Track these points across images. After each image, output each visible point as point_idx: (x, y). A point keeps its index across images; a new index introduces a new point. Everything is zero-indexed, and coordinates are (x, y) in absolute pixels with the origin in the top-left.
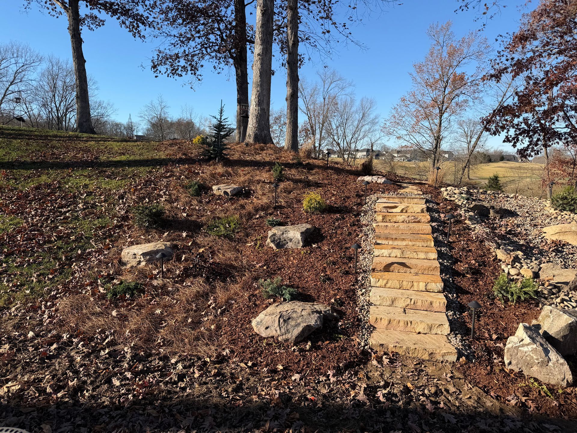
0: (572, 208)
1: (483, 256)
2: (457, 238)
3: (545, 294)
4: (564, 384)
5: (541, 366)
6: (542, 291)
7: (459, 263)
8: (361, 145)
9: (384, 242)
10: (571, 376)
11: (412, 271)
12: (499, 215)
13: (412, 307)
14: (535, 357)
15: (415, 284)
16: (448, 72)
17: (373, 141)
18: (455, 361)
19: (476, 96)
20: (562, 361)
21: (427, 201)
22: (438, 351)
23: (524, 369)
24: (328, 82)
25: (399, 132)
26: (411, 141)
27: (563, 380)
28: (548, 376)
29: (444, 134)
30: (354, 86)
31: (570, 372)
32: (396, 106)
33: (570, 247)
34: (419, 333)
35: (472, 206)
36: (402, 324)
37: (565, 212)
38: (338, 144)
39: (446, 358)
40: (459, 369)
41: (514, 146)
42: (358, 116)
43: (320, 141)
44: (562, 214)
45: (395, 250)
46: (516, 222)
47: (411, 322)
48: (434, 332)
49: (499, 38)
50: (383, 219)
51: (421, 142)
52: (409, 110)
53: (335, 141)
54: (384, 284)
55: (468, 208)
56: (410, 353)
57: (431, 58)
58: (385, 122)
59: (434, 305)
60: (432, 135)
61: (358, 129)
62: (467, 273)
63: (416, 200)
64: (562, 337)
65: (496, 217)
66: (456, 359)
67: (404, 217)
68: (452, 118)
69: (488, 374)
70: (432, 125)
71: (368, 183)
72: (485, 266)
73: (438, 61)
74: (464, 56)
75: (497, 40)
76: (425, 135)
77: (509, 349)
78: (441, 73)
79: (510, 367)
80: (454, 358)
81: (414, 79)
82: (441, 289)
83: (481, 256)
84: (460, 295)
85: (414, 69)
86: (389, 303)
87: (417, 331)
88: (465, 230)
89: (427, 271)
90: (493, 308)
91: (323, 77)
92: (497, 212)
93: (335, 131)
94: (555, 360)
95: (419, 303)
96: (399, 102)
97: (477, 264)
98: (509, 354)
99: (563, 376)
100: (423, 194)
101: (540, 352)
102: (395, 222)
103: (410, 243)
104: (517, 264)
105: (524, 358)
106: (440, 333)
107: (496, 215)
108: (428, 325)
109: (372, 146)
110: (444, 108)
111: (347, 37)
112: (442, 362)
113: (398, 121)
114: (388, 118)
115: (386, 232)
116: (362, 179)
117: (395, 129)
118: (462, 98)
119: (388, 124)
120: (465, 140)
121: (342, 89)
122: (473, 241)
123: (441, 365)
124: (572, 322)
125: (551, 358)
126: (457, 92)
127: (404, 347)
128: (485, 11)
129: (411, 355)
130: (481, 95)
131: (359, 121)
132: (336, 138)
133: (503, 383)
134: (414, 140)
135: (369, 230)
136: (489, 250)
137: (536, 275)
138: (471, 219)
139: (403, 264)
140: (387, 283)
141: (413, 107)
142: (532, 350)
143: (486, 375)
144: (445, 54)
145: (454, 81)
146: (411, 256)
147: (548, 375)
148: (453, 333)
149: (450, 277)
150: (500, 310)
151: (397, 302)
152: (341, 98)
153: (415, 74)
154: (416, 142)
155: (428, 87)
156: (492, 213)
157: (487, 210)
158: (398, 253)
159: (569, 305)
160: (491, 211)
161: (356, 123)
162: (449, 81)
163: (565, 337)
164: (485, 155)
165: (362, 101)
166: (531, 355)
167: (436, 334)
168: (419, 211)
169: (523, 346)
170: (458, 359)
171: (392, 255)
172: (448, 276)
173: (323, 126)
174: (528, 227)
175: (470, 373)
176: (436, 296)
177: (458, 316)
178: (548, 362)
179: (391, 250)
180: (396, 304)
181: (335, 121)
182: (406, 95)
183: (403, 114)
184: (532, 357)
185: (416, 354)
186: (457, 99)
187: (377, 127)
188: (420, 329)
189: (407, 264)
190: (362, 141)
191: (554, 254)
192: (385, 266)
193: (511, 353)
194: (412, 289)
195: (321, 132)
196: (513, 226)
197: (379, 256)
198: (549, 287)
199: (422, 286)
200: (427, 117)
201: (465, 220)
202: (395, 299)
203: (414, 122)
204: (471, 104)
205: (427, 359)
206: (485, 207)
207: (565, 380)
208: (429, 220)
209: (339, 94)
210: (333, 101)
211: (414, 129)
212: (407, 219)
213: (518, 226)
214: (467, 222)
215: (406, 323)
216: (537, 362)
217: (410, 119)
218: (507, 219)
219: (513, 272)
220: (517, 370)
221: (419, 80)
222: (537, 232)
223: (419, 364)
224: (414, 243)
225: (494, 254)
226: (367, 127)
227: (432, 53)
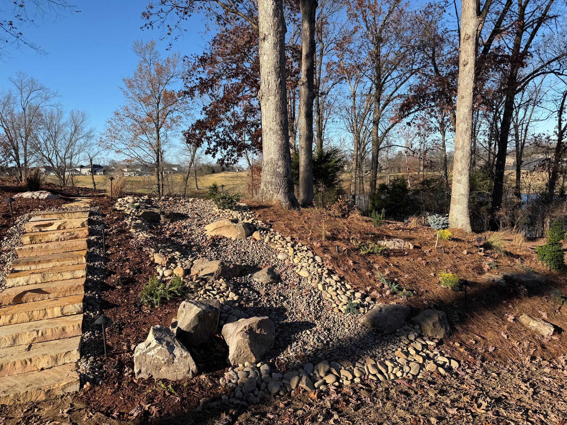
0: (230, 205)
1: (141, 263)
2: (116, 250)
3: (192, 289)
4: (190, 375)
5: (168, 365)
6: (189, 286)
7: (112, 276)
8: (77, 161)
9: (24, 268)
10: (195, 366)
11: (51, 296)
12: (170, 220)
13: (40, 339)
14: (161, 358)
15: (49, 311)
16: (158, 88)
17: (91, 156)
18: (78, 390)
19: (188, 113)
20: (185, 354)
21: (91, 214)
22: (57, 385)
23: (153, 373)
24: (26, 90)
25: (118, 146)
26: (132, 155)
27: (188, 373)
28: (175, 373)
29: (164, 148)
30: (60, 96)
31: (194, 363)
32: (111, 120)
33: (225, 240)
34: (42, 369)
35: (141, 214)
36: (18, 365)
37: (226, 210)
38: (50, 160)
39: (67, 390)
40: (82, 398)
41: (214, 156)
42: (69, 130)
43: (25, 156)
44: (224, 211)
45: (34, 276)
46: (184, 224)
47: (31, 360)
48: (60, 362)
49: (186, 59)
50: (31, 241)
51: (142, 156)
52: (125, 124)
53: (44, 156)
54: (7, 321)
55: (136, 216)
56: (21, 399)
57: (140, 74)
58: (101, 136)
59: (67, 330)
60: (152, 149)
61: (71, 144)
62: (118, 285)
63: (78, 214)
64: (193, 329)
65: (166, 222)
66: (78, 388)
67: (58, 234)
68: (168, 133)
69: (115, 392)
70: (150, 139)
71: (27, 199)
72: (141, 273)
73: (147, 78)
74: (171, 75)
75: (184, 61)
76: (145, 149)
77: (137, 357)
78: (151, 89)
79: (140, 376)
80: (76, 387)
81: (126, 94)
82: (80, 310)
83: (138, 263)
84: (104, 310)
85: (124, 83)
86: (9, 343)
87: (40, 368)
88: (127, 239)
89: (69, 292)
90: (138, 316)
91: (18, 84)
92: (167, 217)
93: (44, 146)
94: (179, 355)
95: (49, 333)
96: (113, 116)
97: (131, 273)
98: (138, 362)
99: (187, 369)
100: (91, 206)
101: (165, 352)
102: (47, 242)
103: (58, 264)
104: (172, 264)
105: (152, 363)
106: (69, 362)
107: (167, 220)
108: (52, 357)
109: (91, 161)
110: (160, 123)
111: (18, 37)
112: (62, 397)
113: (114, 135)
114: (104, 132)
115: (33, 255)
116: (20, 195)
117: (113, 143)
118: (175, 114)
119: (104, 137)
120: (189, 154)
121: (47, 99)
122: (131, 250)
123: (60, 401)
124: (200, 312)
125: (175, 354)
126: (169, 108)
127: (12, 395)
128: (169, 32)
129: (22, 402)
130: (192, 112)
131: (72, 134)
132: (45, 153)
133: (129, 397)
134: (134, 153)
135: (9, 257)
136: (148, 255)
137: (187, 272)
138: (136, 227)
139: (39, 291)
140: (12, 318)
141: (129, 122)
142: (158, 352)
143: (112, 394)
144: (153, 72)
145: (165, 97)
146: (55, 278)
147: (175, 371)
148: (83, 357)
149: (96, 294)
150: (145, 316)
151: (20, 339)
152: (46, 109)
153: (126, 89)
154: (137, 156)
155: (142, 103)
156: (162, 218)
157: (158, 216)
158: (38, 278)
159: (211, 295)
160: (162, 217)
161: (68, 137)
162: (161, 98)
163: (195, 328)
164: (209, 167)
165: (72, 113)
166: (158, 357)
167: (64, 364)
168: (79, 225)
169: (150, 350)
170: (81, 386)
171: (30, 282)
172: (94, 293)
173: (26, 139)
174: (194, 227)
175: (95, 398)
176: (74, 320)
177: (97, 335)
178: (173, 359)
179: (28, 277)
180: (20, 341)
181: (42, 134)
182: (119, 108)
183: (120, 128)
184: (159, 359)
185: (29, 399)
186: (171, 115)
187: (93, 141)
188: (43, 363)
189: (44, 290)
190: (77, 156)
191: (210, 248)
192: (15, 298)
193: (140, 361)
194: (46, 317)
195: (25, 147)
196: (181, 228)
197: (13, 286)
198: (197, 281)
199: (57, 311)
200: (144, 131)
201: (130, 228)
202: (17, 336)
203: (132, 136)
204: (184, 120)
205: (44, 399)
206: (155, 213)
207: (191, 371)
208: (88, 233)
209: (43, 104)
210: (36, 112)
211: (134, 143)
212: (61, 236)
213: (185, 227)
214: (131, 230)
215: (24, 363)
216: (163, 362)
217: (128, 133)
218: (175, 223)
219: (167, 273)
220: (146, 377)
221: (131, 95)
222: (200, 232)
223: (31, 409)
224: (62, 263)
225: (152, 259)
226: (82, 141)
227: (140, 70)
